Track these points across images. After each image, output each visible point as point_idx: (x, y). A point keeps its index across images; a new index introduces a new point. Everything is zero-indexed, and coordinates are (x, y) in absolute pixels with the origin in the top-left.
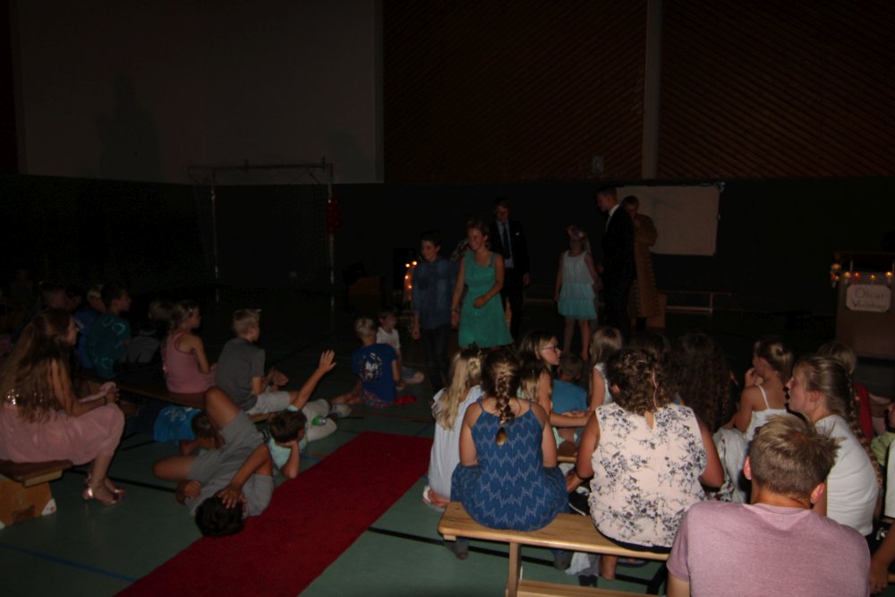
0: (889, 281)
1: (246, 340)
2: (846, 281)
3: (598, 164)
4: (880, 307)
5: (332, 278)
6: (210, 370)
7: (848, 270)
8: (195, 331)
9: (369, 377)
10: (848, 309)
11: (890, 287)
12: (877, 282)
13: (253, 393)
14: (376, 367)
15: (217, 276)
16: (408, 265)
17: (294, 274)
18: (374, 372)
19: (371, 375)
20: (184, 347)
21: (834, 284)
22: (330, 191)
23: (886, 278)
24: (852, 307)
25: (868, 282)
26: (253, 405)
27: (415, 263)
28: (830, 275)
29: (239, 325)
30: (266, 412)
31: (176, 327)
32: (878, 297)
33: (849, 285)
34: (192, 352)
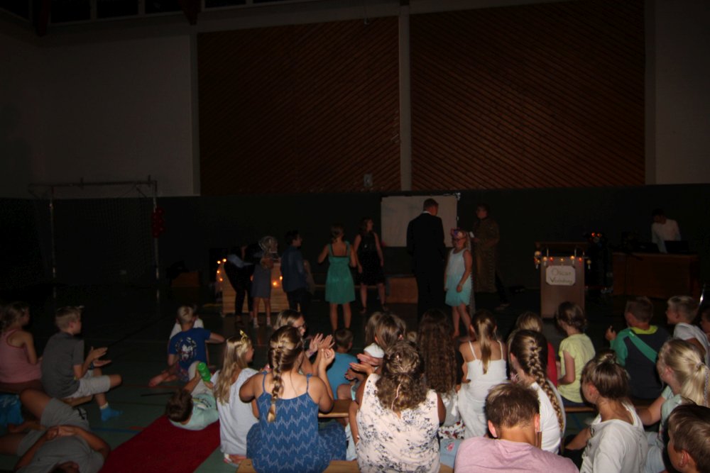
0: (573, 262)
1: (68, 334)
2: (545, 264)
3: (368, 180)
4: (569, 281)
5: (157, 274)
6: (37, 362)
7: (546, 256)
8: (26, 328)
9: (185, 358)
10: (547, 284)
11: (574, 267)
12: (566, 264)
13: (75, 378)
14: (192, 349)
15: (54, 276)
16: (219, 262)
17: (124, 272)
18: (190, 353)
19: (187, 356)
20: (16, 342)
21: (537, 267)
22: (155, 203)
23: (571, 261)
24: (550, 283)
25: (560, 264)
26: (76, 389)
27: (225, 260)
28: (534, 260)
29: (61, 321)
30: (89, 394)
31: (8, 326)
32: (567, 274)
33: (547, 266)
34: (23, 346)
